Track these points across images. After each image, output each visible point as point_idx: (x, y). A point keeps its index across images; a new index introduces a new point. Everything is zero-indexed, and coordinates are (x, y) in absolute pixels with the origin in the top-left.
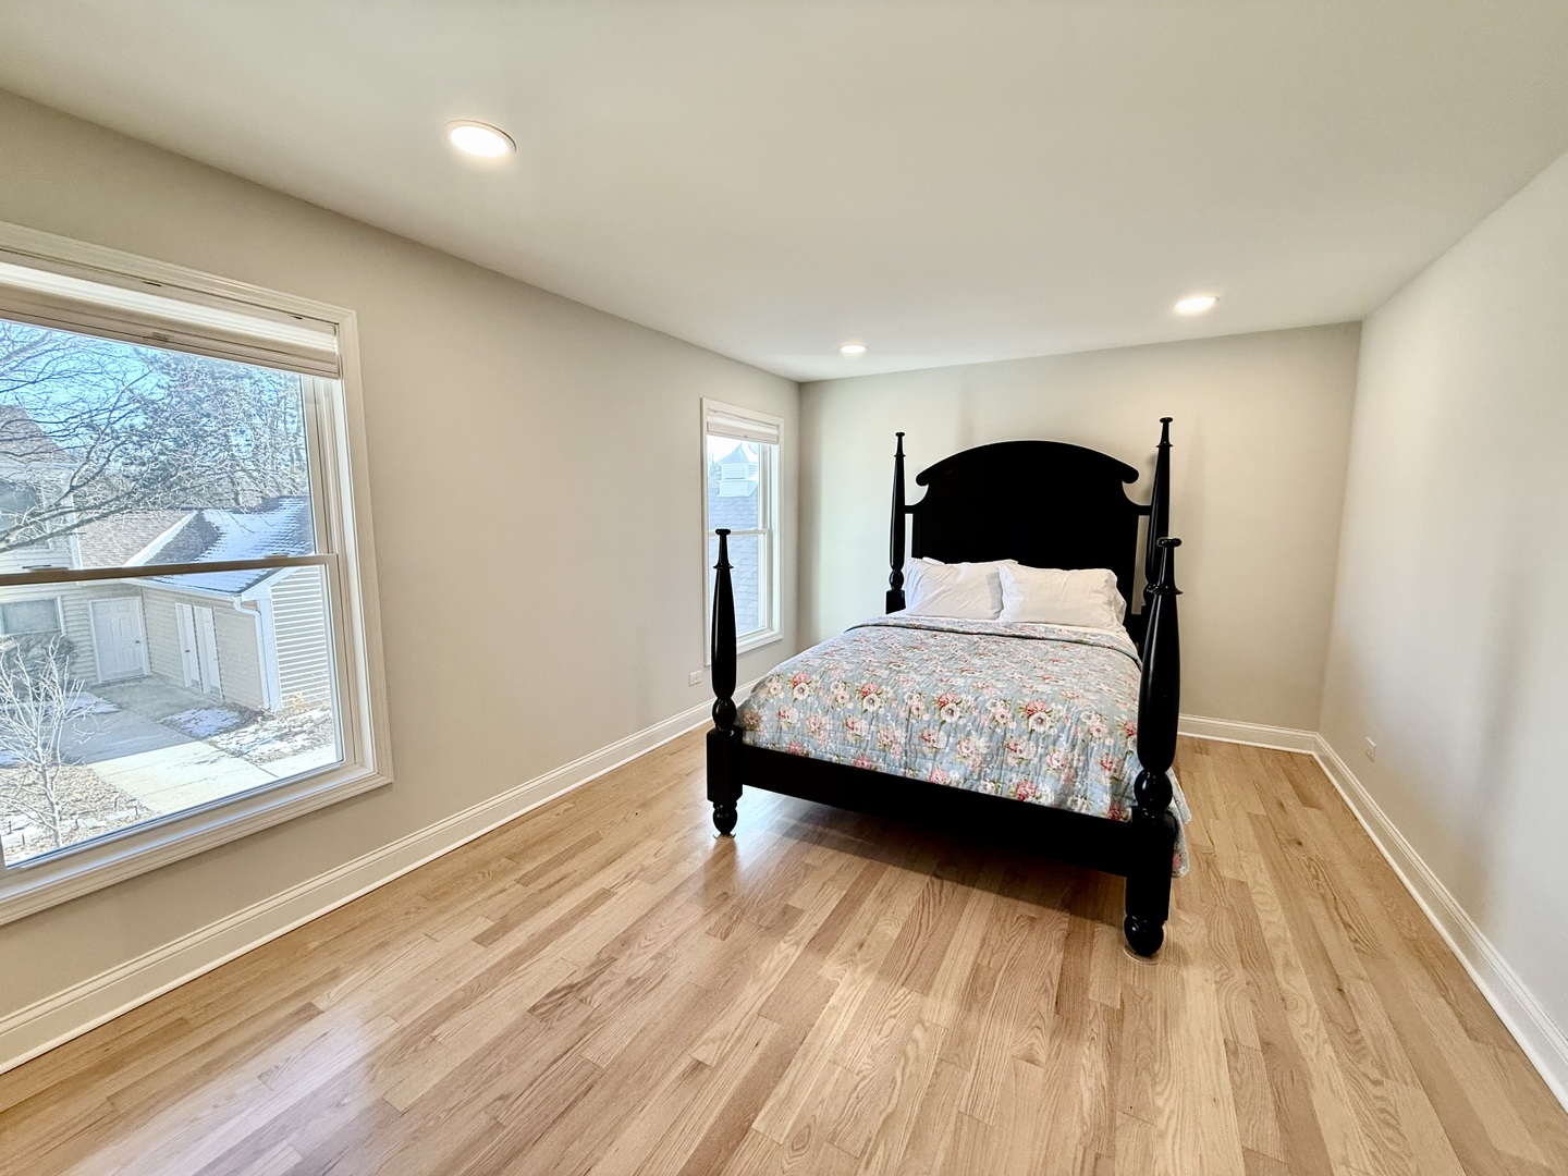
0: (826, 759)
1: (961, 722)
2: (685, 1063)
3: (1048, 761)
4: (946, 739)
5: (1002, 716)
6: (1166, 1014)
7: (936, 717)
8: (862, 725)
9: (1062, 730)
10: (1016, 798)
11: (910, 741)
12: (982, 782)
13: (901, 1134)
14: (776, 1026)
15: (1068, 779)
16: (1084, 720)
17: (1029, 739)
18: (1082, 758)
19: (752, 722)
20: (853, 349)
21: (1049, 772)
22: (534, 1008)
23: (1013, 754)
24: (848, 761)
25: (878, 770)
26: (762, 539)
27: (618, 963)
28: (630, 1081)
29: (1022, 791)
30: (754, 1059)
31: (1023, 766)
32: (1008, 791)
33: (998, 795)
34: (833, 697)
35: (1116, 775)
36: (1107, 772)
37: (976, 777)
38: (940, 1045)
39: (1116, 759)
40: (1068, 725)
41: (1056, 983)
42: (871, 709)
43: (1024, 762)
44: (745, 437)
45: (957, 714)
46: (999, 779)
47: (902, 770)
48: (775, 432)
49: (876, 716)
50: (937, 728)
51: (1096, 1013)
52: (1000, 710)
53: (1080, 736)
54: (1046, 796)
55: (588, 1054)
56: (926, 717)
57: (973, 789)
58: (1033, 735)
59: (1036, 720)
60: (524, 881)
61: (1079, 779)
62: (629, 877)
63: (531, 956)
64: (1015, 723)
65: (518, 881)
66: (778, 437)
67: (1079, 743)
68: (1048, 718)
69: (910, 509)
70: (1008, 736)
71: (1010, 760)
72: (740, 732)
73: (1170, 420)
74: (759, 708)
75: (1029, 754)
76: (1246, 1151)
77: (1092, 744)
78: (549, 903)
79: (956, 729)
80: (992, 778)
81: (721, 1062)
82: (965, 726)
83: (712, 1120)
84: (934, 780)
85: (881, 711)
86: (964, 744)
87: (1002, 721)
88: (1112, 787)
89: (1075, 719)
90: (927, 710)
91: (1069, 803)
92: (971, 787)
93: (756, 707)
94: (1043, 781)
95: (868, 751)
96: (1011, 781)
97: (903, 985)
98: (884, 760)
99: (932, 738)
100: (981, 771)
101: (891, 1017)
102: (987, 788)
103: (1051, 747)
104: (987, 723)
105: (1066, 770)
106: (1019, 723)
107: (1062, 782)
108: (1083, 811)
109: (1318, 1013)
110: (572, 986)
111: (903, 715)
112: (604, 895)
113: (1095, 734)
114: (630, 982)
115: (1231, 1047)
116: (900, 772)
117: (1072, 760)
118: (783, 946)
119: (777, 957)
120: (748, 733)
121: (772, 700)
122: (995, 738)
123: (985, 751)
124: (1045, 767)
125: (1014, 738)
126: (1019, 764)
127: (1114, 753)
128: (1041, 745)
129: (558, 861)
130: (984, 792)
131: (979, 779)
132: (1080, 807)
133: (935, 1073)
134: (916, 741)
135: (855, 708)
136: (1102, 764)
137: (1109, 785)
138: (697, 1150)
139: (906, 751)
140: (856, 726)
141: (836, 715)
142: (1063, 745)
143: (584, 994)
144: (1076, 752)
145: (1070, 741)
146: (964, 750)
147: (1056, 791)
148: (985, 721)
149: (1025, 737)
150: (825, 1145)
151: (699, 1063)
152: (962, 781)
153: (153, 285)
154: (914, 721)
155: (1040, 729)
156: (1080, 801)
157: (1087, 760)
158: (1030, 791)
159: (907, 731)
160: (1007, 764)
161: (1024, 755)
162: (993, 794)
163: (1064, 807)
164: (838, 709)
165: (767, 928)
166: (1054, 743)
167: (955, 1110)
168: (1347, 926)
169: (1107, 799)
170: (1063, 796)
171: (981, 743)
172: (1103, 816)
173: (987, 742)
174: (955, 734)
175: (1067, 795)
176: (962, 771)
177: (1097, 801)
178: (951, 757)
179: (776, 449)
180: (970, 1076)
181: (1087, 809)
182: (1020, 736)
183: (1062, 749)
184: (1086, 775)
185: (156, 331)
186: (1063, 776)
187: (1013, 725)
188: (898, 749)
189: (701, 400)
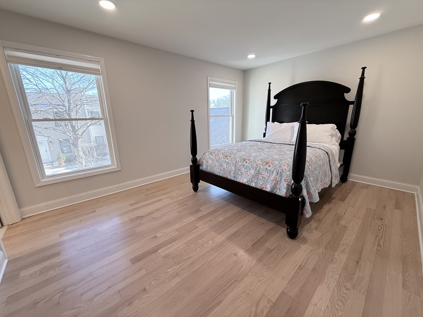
0: (217, 174)
1: (248, 165)
2: (154, 235)
3: (270, 178)
4: (244, 170)
5: (259, 164)
6: (286, 254)
7: (242, 164)
8: (225, 165)
9: (275, 169)
10: (260, 188)
11: (235, 170)
12: (252, 183)
13: (189, 262)
14: (178, 233)
15: (275, 184)
16: (282, 166)
17: (266, 171)
18: (280, 178)
19: (202, 163)
20: (251, 56)
21: (270, 181)
22: (131, 219)
23: (261, 175)
24: (221, 175)
25: (228, 178)
26: (231, 118)
27: (154, 214)
28: (140, 236)
29: (262, 186)
30: (168, 238)
31: (263, 179)
32: (259, 187)
33: (256, 187)
34: (219, 157)
35: (289, 184)
36: (286, 183)
37: (250, 181)
38: (214, 246)
39: (289, 179)
40: (277, 167)
41: (257, 240)
42: (227, 161)
43: (264, 178)
44: (223, 87)
45: (248, 163)
46: (257, 182)
47: (234, 178)
48: (235, 86)
49: (228, 163)
50: (242, 167)
51: (263, 249)
52: (259, 162)
53: (280, 171)
54: (268, 189)
55: (135, 230)
56: (240, 164)
57: (249, 185)
58: (267, 170)
59: (268, 166)
60: (146, 195)
61: (278, 184)
62: (168, 197)
63: (138, 209)
64: (262, 166)
65: (144, 195)
66: (235, 88)
67: (279, 173)
68: (272, 165)
69: (272, 107)
70: (260, 170)
71: (260, 177)
72: (199, 166)
73: (366, 68)
74: (203, 160)
75: (265, 176)
76: (283, 292)
77: (283, 174)
78: (148, 200)
79: (247, 167)
80: (255, 182)
81: (161, 237)
82: (249, 166)
83: (151, 247)
84: (240, 181)
85: (229, 162)
86: (249, 172)
87: (259, 166)
88: (287, 187)
89: (279, 166)
90: (240, 161)
91: (275, 191)
92: (249, 184)
93: (202, 159)
94: (268, 184)
95: (226, 172)
96: (260, 183)
97: (214, 231)
98: (230, 175)
99: (241, 169)
100: (252, 180)
101: (206, 237)
102: (253, 185)
103: (271, 174)
104: (255, 166)
105: (274, 181)
106: (263, 166)
107: (273, 185)
108: (279, 194)
109: (342, 266)
110: (141, 216)
111: (235, 163)
112: (161, 200)
113: (284, 171)
114: (153, 218)
115: (301, 267)
116: (233, 179)
117: (277, 178)
118: (192, 217)
119: (189, 219)
120: (201, 166)
121: (206, 158)
122: (256, 171)
123: (253, 174)
124: (269, 180)
125: (262, 171)
126: (262, 178)
127: (289, 177)
128: (269, 173)
129: (155, 192)
130: (252, 186)
131: (251, 182)
132: (278, 193)
133: (208, 251)
134: (237, 170)
135: (223, 160)
136: (285, 180)
137: (286, 186)
138: (144, 252)
139: (234, 173)
140: (223, 165)
141: (219, 162)
142: (275, 173)
143: (143, 218)
144: (278, 176)
145: (277, 172)
146: (248, 173)
147: (271, 187)
148: (255, 165)
149: (264, 171)
150: (171, 259)
151: (156, 236)
152: (247, 182)
153: (58, 56)
154: (237, 165)
155: (269, 168)
156: (278, 191)
157: (281, 178)
158: (264, 186)
159: (235, 167)
160: (259, 178)
161: (264, 176)
162: (255, 187)
163: (273, 192)
164: (220, 161)
165: (191, 213)
166: (272, 173)
167: (206, 260)
168: (379, 245)
169: (285, 191)
170: (273, 189)
171: (253, 172)
172: (283, 196)
173: (254, 171)
174: (247, 168)
175: (275, 189)
176: (247, 179)
177: (282, 191)
178: (245, 175)
179: (235, 91)
180: (216, 254)
181: (280, 193)
182: (263, 170)
183: (274, 175)
184: (281, 183)
185: (59, 66)
186: (273, 183)
187: (262, 167)
188: (232, 172)
189: (207, 77)
